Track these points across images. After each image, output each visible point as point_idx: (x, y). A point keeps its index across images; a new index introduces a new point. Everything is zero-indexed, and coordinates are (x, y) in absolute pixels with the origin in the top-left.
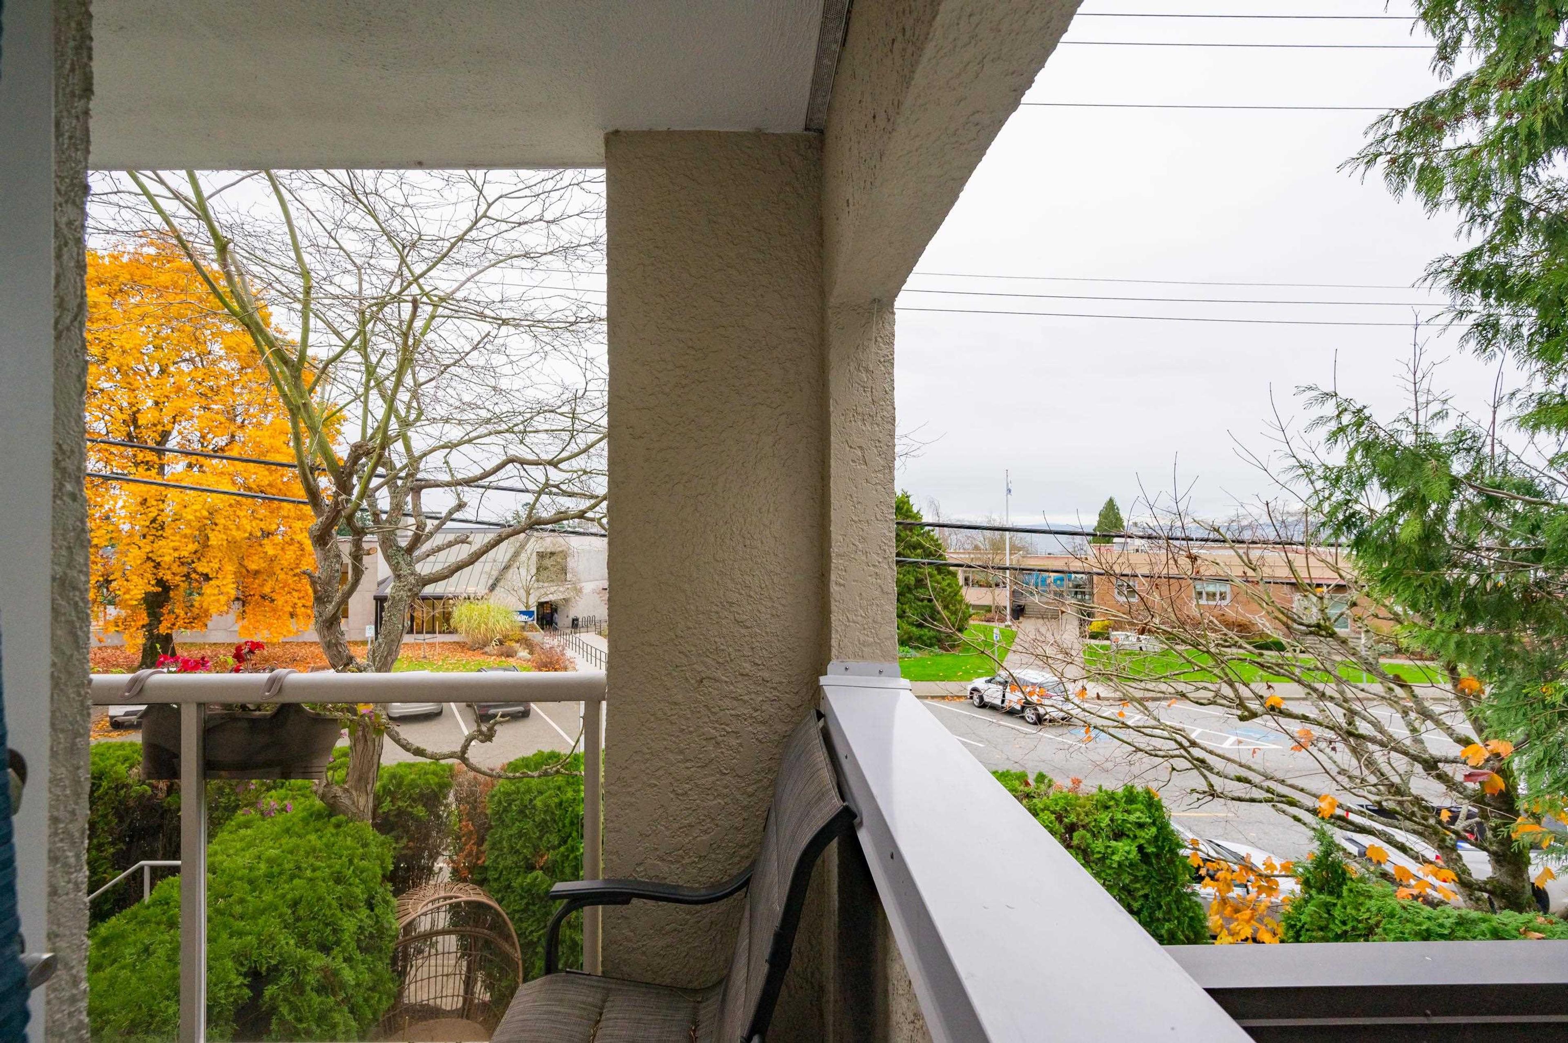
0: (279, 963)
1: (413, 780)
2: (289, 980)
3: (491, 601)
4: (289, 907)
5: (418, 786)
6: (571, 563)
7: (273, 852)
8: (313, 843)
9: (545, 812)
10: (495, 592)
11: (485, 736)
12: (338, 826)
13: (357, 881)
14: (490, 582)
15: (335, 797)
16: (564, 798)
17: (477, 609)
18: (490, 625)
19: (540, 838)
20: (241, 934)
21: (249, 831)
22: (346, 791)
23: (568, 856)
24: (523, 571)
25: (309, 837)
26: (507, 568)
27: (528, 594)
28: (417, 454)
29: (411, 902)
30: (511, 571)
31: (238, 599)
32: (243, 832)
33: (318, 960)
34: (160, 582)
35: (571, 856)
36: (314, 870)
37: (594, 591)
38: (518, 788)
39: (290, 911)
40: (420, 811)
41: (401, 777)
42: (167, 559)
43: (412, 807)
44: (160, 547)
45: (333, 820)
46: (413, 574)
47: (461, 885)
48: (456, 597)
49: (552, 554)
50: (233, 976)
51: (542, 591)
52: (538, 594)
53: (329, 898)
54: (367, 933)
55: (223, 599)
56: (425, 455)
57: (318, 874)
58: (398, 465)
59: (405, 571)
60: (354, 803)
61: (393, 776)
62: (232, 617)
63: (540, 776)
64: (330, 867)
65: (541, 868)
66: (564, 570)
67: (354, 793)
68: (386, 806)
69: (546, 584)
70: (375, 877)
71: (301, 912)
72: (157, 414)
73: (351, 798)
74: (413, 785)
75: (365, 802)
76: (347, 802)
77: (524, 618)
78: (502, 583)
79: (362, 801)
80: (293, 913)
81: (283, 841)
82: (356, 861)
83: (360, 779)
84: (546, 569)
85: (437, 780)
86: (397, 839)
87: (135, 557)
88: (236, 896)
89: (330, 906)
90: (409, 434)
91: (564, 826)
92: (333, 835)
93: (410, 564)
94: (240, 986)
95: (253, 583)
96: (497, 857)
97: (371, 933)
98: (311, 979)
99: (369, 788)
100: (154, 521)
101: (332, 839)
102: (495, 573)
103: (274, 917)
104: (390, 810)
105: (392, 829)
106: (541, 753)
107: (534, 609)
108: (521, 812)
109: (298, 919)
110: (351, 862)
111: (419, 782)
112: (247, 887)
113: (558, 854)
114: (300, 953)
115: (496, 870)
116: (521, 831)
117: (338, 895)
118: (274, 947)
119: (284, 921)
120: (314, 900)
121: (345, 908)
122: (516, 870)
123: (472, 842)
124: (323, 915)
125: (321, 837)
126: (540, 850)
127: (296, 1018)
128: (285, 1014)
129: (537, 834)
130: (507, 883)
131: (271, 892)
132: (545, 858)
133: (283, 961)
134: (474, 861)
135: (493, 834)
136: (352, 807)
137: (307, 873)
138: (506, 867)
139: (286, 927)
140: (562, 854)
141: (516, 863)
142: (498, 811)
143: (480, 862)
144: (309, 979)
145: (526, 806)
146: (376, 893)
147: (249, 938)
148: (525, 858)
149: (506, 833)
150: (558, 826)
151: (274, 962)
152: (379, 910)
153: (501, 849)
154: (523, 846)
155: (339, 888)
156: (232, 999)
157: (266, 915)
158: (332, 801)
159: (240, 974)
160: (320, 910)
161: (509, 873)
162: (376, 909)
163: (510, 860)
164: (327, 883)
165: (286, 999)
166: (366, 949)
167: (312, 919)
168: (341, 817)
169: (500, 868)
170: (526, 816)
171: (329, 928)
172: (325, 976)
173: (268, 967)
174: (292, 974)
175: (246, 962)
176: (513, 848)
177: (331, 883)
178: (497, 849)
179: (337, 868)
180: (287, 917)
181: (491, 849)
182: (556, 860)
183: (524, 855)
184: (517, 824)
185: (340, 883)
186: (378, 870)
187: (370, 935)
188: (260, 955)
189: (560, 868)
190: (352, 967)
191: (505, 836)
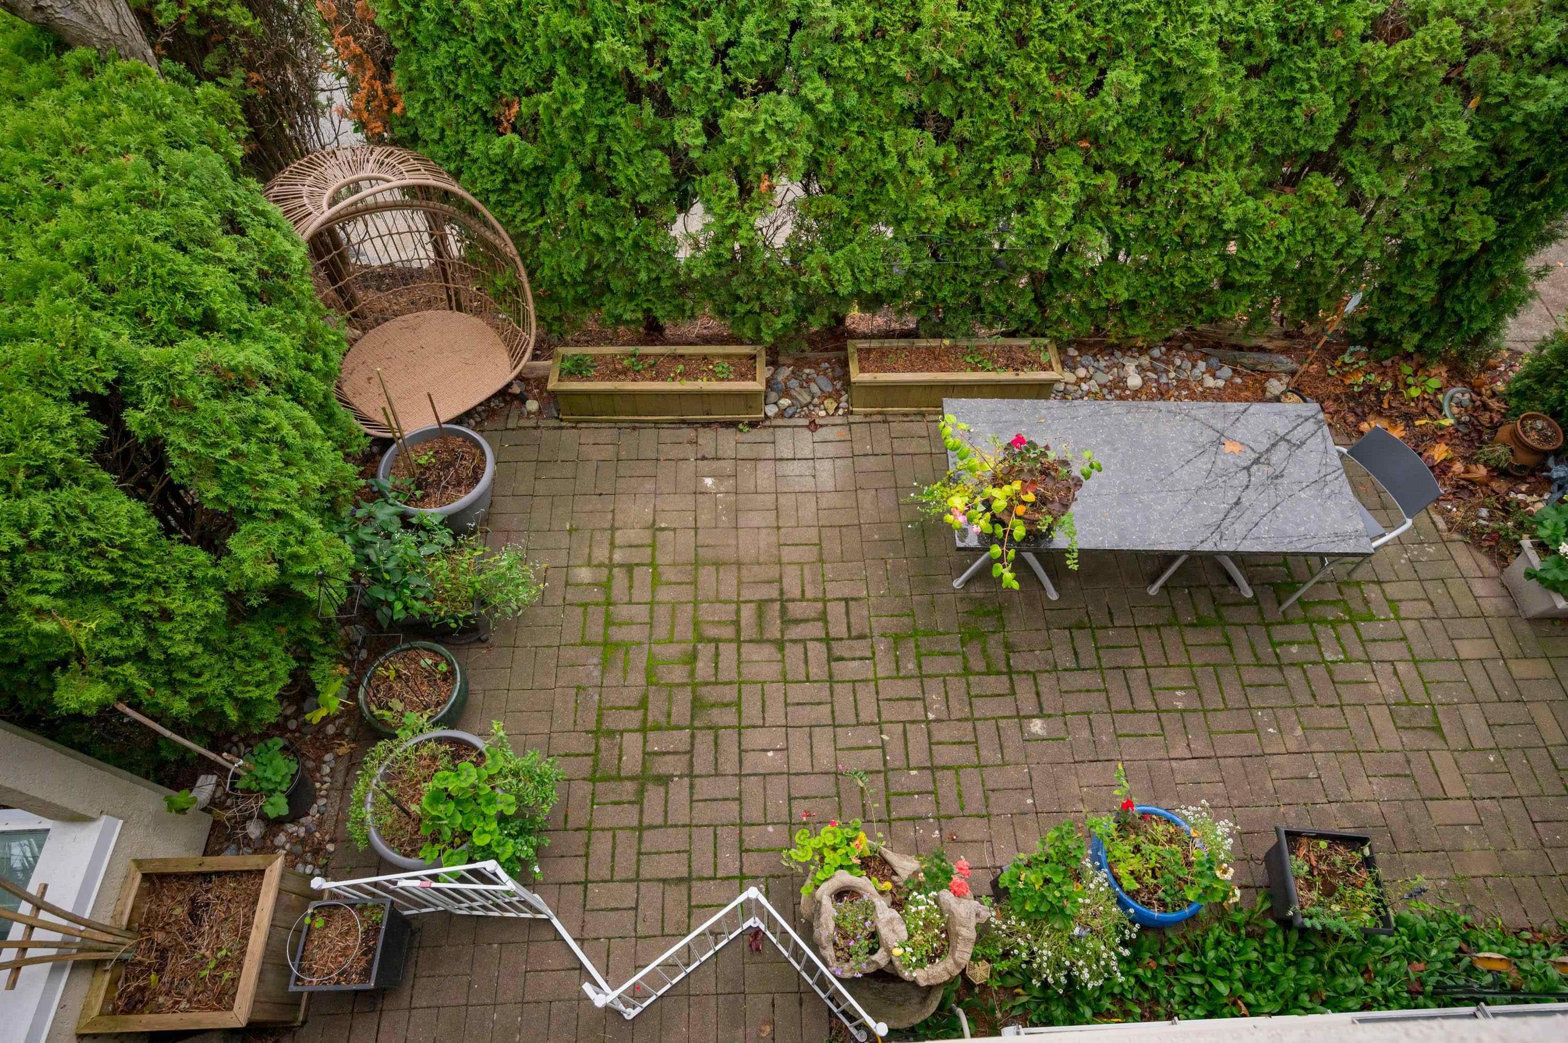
0: (121, 374)
2: (157, 399)
4: (77, 267)
8: (54, 119)
9: (492, 24)
12: (86, 71)
13: (186, 195)
19: (497, 72)
23: (558, 111)
25: (38, 104)
29: (303, 190)
35: (565, 111)
36: (88, 186)
39: (86, 280)
45: (68, 59)
50: (50, 412)
53: (147, 244)
54: (254, 275)
57: (97, 194)
60: (90, 20)
64: (116, 176)
65: (515, 129)
70: (216, 176)
71: (107, 277)
76: (76, 18)
80: (94, 279)
82: (162, 152)
89: (156, 256)
91: (536, 53)
92: (86, 98)
94: (75, 421)
96: (426, 103)
97: (259, 272)
98: (196, 389)
101: (88, 108)
103: (60, 296)
104: (179, 17)
108: (444, 22)
109: (111, 290)
110: (152, 157)
113: (537, 104)
114: (150, 354)
115: (432, 126)
116: (455, 60)
117: (162, 229)
118: (93, 352)
119: (84, 299)
120: (121, 253)
121: (191, 247)
122: (468, 128)
123: (369, 74)
124: (154, 275)
125: (63, 102)
126: (502, 96)
127: (205, 444)
128: (185, 445)
129: (489, 67)
130: (459, 148)
131: (26, 242)
132: (515, 109)
133: (125, 369)
134: (385, 107)
135: (406, 63)
136: (91, 28)
137: (79, 197)
138: (448, 123)
139: (94, 308)
140: (547, 107)
141: (465, 118)
142: (400, 22)
143: (397, 110)
144: (191, 391)
145: (450, 10)
146: (234, 203)
147: (37, 343)
148: (477, 109)
149: (430, 63)
150: (525, 52)
151: (111, 376)
152: (256, 231)
153: (430, 91)
154: (469, 88)
155: (156, 216)
156: (74, 445)
157: (43, 292)
158: (39, 17)
159: (59, 401)
160: (144, 268)
161: (457, 133)
162: (250, 232)
163: (451, 112)
164: (127, 212)
165: (171, 424)
166: (266, 296)
167: (137, 285)
168: (81, 52)
169: (439, 124)
170: (455, 29)
171: (180, 295)
172: (218, 375)
173: (107, 385)
174: (157, 390)
175: (59, 384)
176: (449, 91)
177: (135, 210)
178: (421, 89)
179: (131, 178)
180: (85, 289)
181: (410, 89)
182: (537, 114)
183: (475, 104)
184: (444, 47)
185: (152, 206)
186: (215, 160)
187: (262, 274)
188: (76, 370)
189: (548, 128)
190: (255, 339)
191: (429, 68)
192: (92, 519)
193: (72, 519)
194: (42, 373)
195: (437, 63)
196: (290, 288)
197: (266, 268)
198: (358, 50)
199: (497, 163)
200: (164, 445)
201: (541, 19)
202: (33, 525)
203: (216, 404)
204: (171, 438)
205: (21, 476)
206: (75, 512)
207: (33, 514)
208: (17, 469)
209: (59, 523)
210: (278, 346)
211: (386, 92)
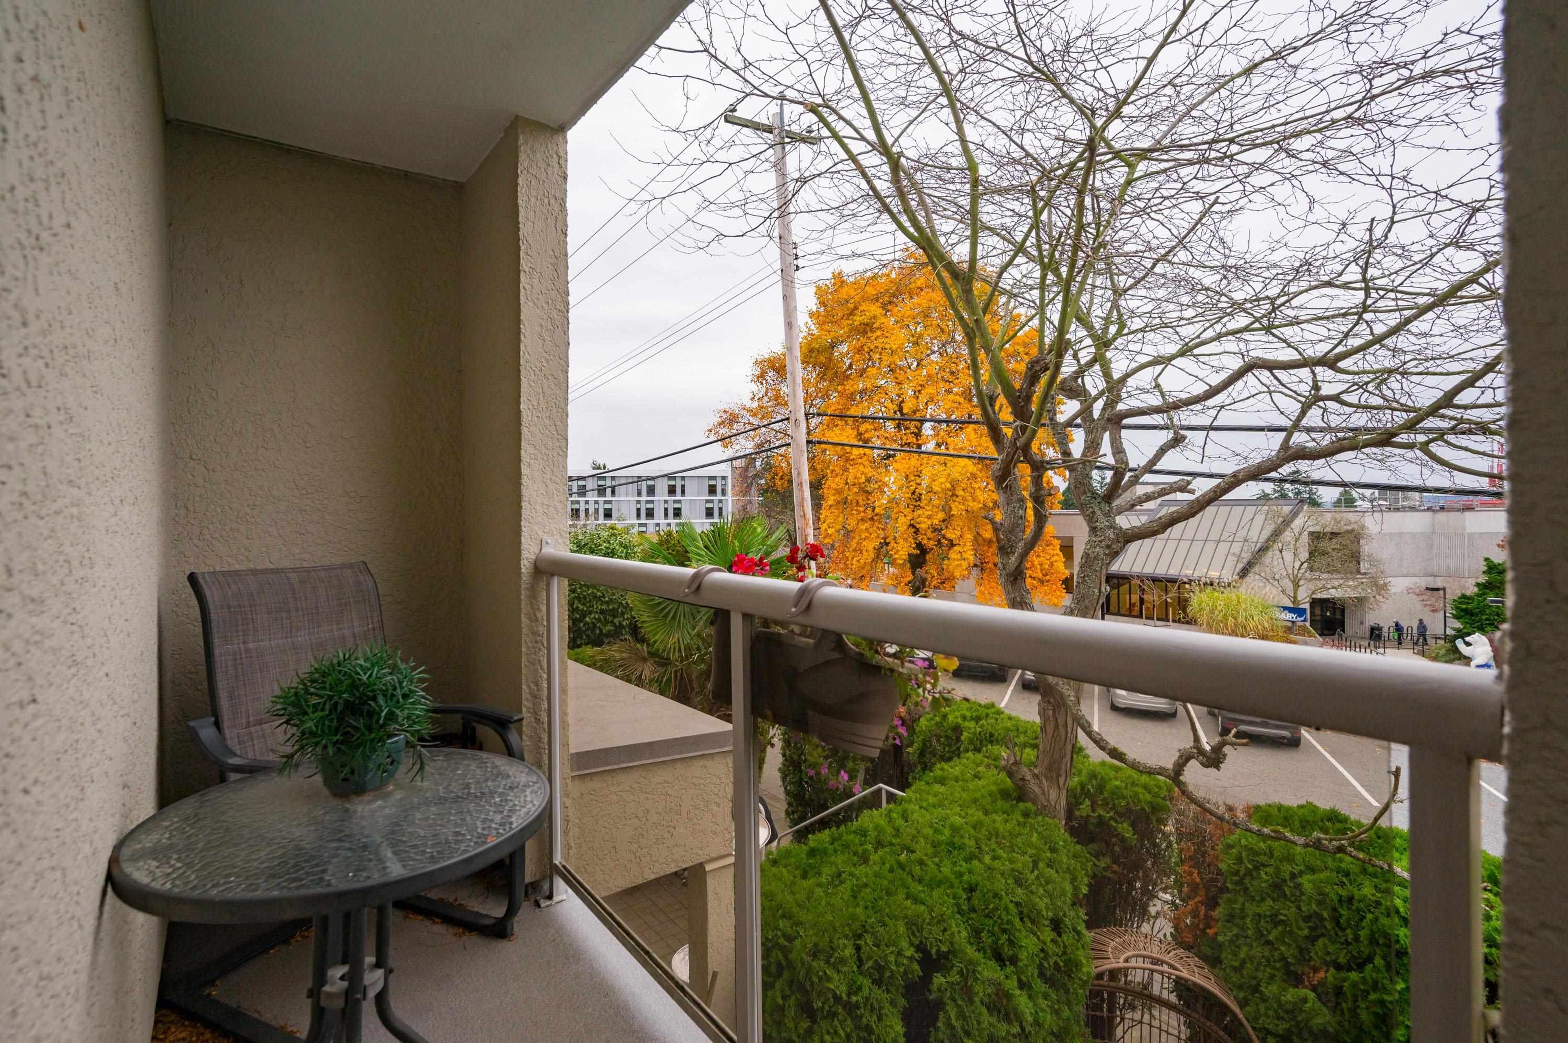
0: (949, 952)
1: (1117, 787)
2: (957, 978)
3: (1242, 590)
4: (964, 890)
5: (1124, 798)
6: (1367, 548)
7: (958, 820)
8: (997, 825)
9: (1320, 903)
10: (1247, 579)
11: (1208, 758)
12: (1026, 815)
13: (1041, 891)
14: (1240, 566)
15: (1023, 779)
16: (1357, 894)
17: (1222, 598)
18: (1240, 619)
19: (1313, 939)
20: (917, 901)
21: (942, 789)
22: (1035, 776)
23: (1366, 993)
24: (1288, 556)
25: (994, 816)
26: (1264, 549)
27: (1296, 586)
28: (1116, 376)
29: (1113, 944)
30: (1270, 553)
31: (976, 565)
32: (937, 787)
33: (989, 970)
34: (919, 546)
35: (1373, 996)
36: (994, 858)
37: (1409, 591)
38: (1270, 848)
39: (964, 897)
40: (1125, 829)
41: (1102, 779)
42: (923, 526)
43: (1116, 821)
44: (919, 516)
45: (1022, 805)
46: (1113, 526)
47: (1180, 952)
48: (1190, 582)
49: (1334, 534)
50: (904, 944)
51: (1320, 584)
52: (1312, 586)
53: (1006, 900)
54: (1052, 962)
55: (965, 564)
56: (1128, 375)
57: (997, 864)
58: (1094, 392)
59: (1102, 522)
60: (1044, 793)
61: (1093, 776)
62: (972, 581)
63: (1306, 845)
64: (1012, 861)
65: (1314, 989)
66: (1356, 557)
67: (1044, 781)
68: (1085, 808)
69: (1324, 576)
70: (1064, 895)
71: (975, 902)
72: (915, 402)
73: (1040, 785)
74: (1116, 793)
75: (1058, 799)
76: (1037, 790)
77: (1289, 616)
78: (1257, 569)
79: (1053, 794)
80: (969, 899)
81: (970, 811)
82: (1041, 865)
83: (1050, 769)
84: (1325, 553)
85: (1148, 797)
86: (1097, 855)
87: (902, 523)
88: (918, 855)
89: (1006, 909)
90: (1109, 355)
91: (1357, 939)
92: (1019, 824)
93: (1108, 515)
94: (911, 958)
95: (987, 551)
96: (1237, 936)
97: (1056, 963)
98: (981, 991)
99: (1061, 780)
100: (913, 493)
101: (1017, 828)
102: (1246, 556)
103: (948, 895)
104: (1088, 816)
105: (1092, 840)
106: (1311, 808)
107: (1307, 606)
108: (1277, 887)
109: (973, 910)
110: (1035, 864)
111: (1125, 792)
112: (930, 850)
113: (1344, 980)
114: (970, 951)
115: (1235, 955)
116: (1276, 915)
117: (1017, 899)
118: (945, 930)
119: (958, 905)
120: (991, 894)
121: (1026, 919)
122: (1268, 970)
123: (1198, 899)
124: (1000, 917)
125: (1006, 821)
126: (1311, 959)
127: (963, 1028)
128: (952, 1017)
129: (1306, 932)
130: (1254, 982)
131: (949, 865)
132: (1322, 974)
133: (953, 952)
134: (1201, 926)
135: (1230, 901)
136: (1042, 798)
137: (987, 859)
138: (1251, 959)
139: (959, 913)
140: (1354, 985)
141: (1268, 961)
142: (1238, 871)
143: (1210, 932)
144: (978, 988)
145: (1285, 881)
146: (1065, 915)
147: (923, 908)
148: (1283, 959)
149: (1251, 909)
150: (1346, 935)
151: (944, 949)
152: (1067, 938)
153: (1243, 928)
154: (1281, 939)
155: (1019, 891)
156: (902, 970)
157: (941, 890)
158: (1020, 783)
159: (912, 944)
160: (997, 909)
161: (1257, 970)
162: (1064, 937)
163: (1258, 951)
164: (1006, 879)
165: (954, 1000)
166: (1050, 981)
167: (987, 916)
168: (1029, 805)
169: (1242, 955)
170: (1285, 895)
171: (1006, 936)
172: (997, 994)
173: (938, 951)
174: (961, 973)
175: (918, 934)
176: (1263, 935)
177: (1010, 881)
178: (1237, 925)
179: (1019, 866)
180: (961, 901)
181: (1228, 921)
182: (1342, 987)
183: (1282, 954)
184: (1269, 902)
185: (1020, 885)
186: (1068, 888)
187: (1056, 965)
188: (931, 933)
189: (1350, 1004)
190: (1030, 997)
191: (1250, 912)
192: (880, 1018)
193: (872, 1009)
194: (915, 924)
195: (1259, 910)
196: (1069, 985)
197: (1061, 964)
198: (1198, 880)
199: (1287, 1012)
200: (942, 1009)
201: (1369, 916)
202: (856, 994)
203: (984, 1010)
204: (948, 1008)
205: (870, 963)
206: (877, 1006)
207: (860, 988)
208: (871, 958)
209: (865, 1005)
210: (1041, 1014)
211: (1206, 916)
